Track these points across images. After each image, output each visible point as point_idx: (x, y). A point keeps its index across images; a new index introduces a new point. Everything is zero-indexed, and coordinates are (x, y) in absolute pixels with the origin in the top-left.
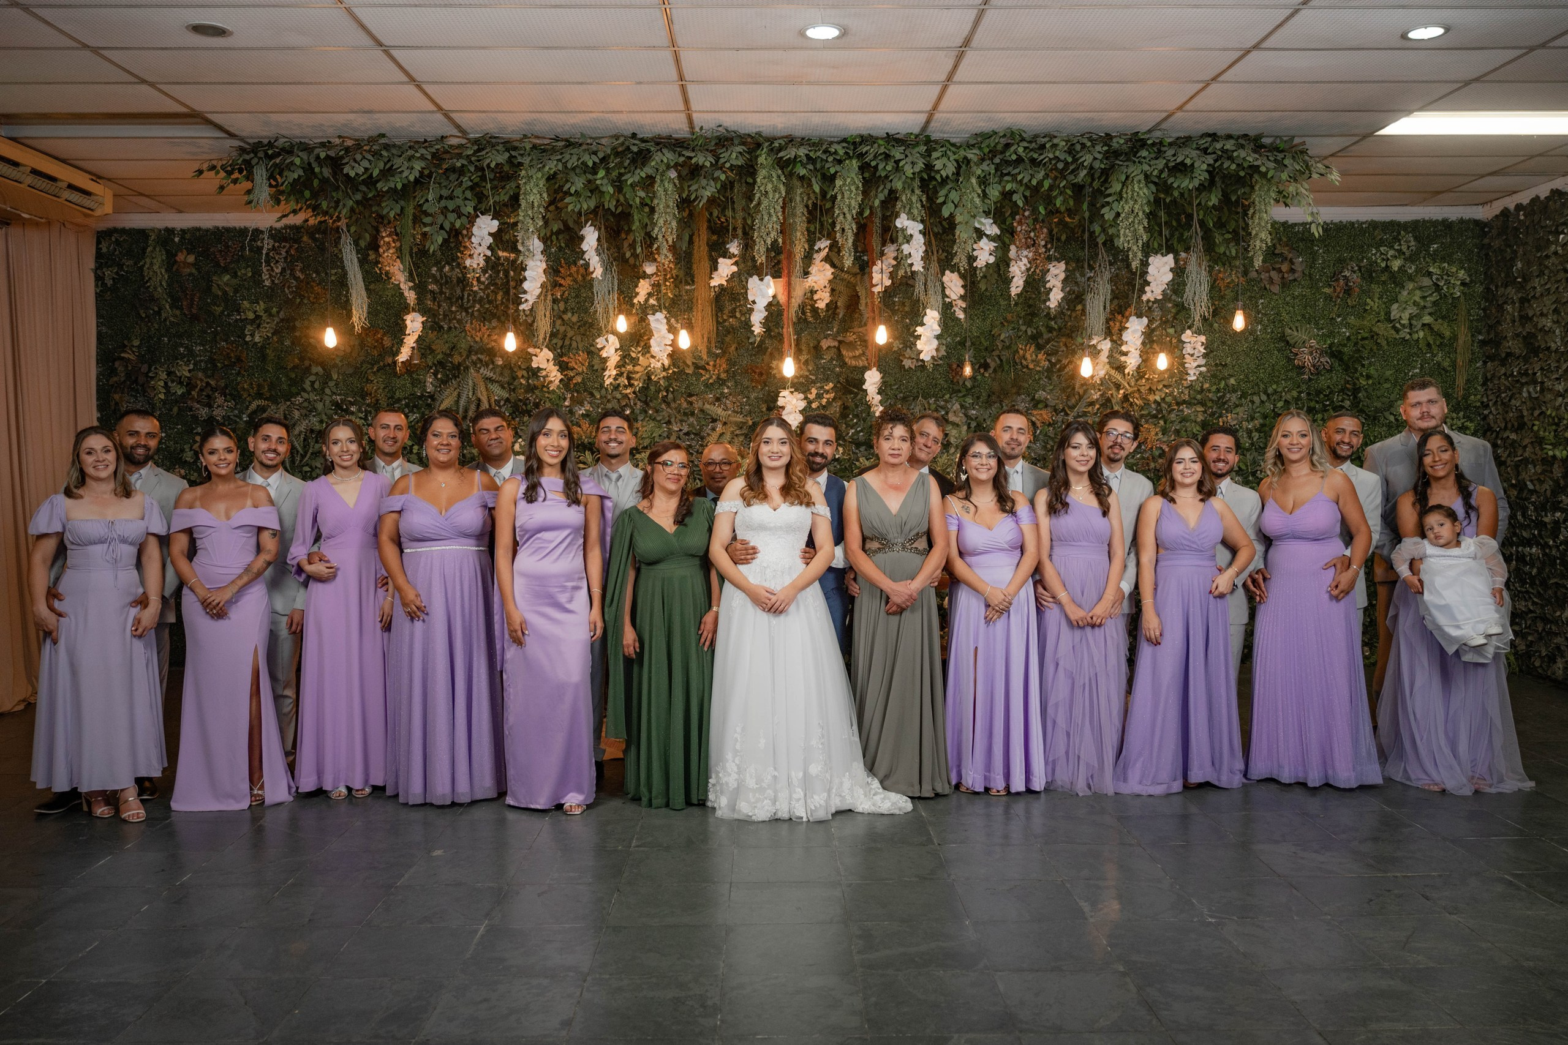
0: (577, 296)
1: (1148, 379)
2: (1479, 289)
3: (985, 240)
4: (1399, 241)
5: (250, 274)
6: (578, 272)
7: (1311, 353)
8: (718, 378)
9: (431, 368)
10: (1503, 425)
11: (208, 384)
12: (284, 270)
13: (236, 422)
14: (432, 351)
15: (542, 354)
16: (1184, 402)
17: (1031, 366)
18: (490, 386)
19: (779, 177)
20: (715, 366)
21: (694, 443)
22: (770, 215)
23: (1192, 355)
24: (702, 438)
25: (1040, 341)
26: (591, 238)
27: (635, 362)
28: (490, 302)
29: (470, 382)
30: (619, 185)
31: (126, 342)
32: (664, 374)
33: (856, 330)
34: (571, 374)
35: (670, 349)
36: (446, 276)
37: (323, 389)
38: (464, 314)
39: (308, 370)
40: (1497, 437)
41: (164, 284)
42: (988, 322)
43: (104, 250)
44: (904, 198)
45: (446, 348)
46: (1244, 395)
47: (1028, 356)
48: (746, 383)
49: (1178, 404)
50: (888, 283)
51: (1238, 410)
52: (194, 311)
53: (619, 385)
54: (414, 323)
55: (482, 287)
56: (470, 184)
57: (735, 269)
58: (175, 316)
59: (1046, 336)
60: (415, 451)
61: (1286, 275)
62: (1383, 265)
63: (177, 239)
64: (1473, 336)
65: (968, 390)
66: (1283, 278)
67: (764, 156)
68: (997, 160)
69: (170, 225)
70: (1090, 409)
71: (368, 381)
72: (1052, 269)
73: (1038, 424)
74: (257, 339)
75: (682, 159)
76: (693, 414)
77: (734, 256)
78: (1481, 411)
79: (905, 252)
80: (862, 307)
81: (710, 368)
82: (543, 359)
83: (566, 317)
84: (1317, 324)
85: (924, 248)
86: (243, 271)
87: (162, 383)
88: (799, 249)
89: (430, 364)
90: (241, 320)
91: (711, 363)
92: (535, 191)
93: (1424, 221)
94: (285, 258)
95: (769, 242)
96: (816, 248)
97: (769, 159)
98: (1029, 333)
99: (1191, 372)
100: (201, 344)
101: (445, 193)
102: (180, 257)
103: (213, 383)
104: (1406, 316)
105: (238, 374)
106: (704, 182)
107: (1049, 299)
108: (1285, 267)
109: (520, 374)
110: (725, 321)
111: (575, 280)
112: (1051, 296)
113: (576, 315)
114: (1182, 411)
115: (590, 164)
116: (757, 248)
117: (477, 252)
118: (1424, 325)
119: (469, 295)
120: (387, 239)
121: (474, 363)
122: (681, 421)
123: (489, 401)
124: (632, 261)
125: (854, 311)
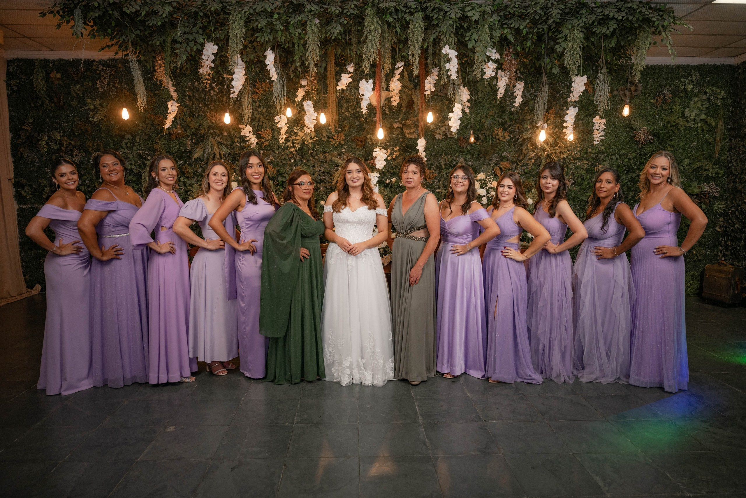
0: (266, 99)
1: (559, 147)
2: (730, 102)
3: (491, 62)
4: (691, 75)
5: (90, 85)
6: (266, 86)
7: (643, 134)
8: (339, 143)
9: (189, 136)
10: (740, 172)
11: (70, 143)
12: (109, 83)
13: (87, 164)
14: (189, 127)
15: (246, 128)
16: (578, 159)
17: (501, 139)
18: (221, 147)
19: (377, 22)
20: (338, 137)
21: (327, 177)
22: (372, 45)
23: (598, 130)
24: (331, 175)
25: (506, 126)
26: (270, 58)
27: (296, 134)
28: (220, 102)
29: (210, 144)
30: (286, 25)
31: (26, 121)
32: (311, 141)
33: (411, 119)
34: (263, 140)
35: (316, 122)
36: (196, 88)
37: (132, 147)
38: (206, 108)
39: (123, 137)
40: (736, 178)
41: (45, 89)
42: (479, 116)
43: (11, 70)
44: (445, 39)
45: (196, 126)
46: (607, 155)
47: (499, 133)
48: (354, 146)
49: (575, 159)
50: (433, 89)
51: (605, 163)
52: (62, 104)
53: (288, 146)
54: (173, 108)
55: (216, 94)
56: (201, 25)
57: (350, 80)
58: (51, 107)
59: (509, 123)
60: (181, 180)
61: (633, 93)
62: (682, 88)
63: (51, 65)
64: (725, 126)
65: (468, 151)
66: (631, 94)
67: (369, 9)
68: (501, 14)
69: (47, 57)
70: (529, 162)
71: (156, 143)
72: (518, 85)
73: (504, 169)
74: (95, 119)
75: (322, 10)
76: (326, 162)
77: (350, 73)
78: (726, 164)
79: (447, 68)
80: (415, 106)
81: (335, 138)
82: (247, 131)
83: (259, 110)
84: (646, 119)
85: (457, 66)
86: (87, 83)
87: (44, 143)
88: (387, 67)
89: (188, 134)
90: (88, 110)
91: (336, 135)
92: (238, 27)
93: (704, 65)
94: (110, 76)
95: (371, 60)
96: (396, 67)
97: (372, 11)
98: (500, 122)
99: (596, 139)
100: (66, 123)
101: (187, 30)
102: (53, 75)
103: (73, 143)
104: (693, 115)
105: (87, 138)
106: (334, 25)
107: (515, 102)
108: (633, 88)
109: (236, 140)
110: (343, 113)
111: (264, 91)
112: (516, 100)
113: (265, 109)
114: (576, 163)
115: (269, 10)
116: (364, 64)
117: (206, 64)
118: (701, 120)
119: (208, 98)
120: (159, 62)
121: (212, 134)
122: (321, 166)
123: (220, 154)
124: (294, 79)
125: (410, 109)
